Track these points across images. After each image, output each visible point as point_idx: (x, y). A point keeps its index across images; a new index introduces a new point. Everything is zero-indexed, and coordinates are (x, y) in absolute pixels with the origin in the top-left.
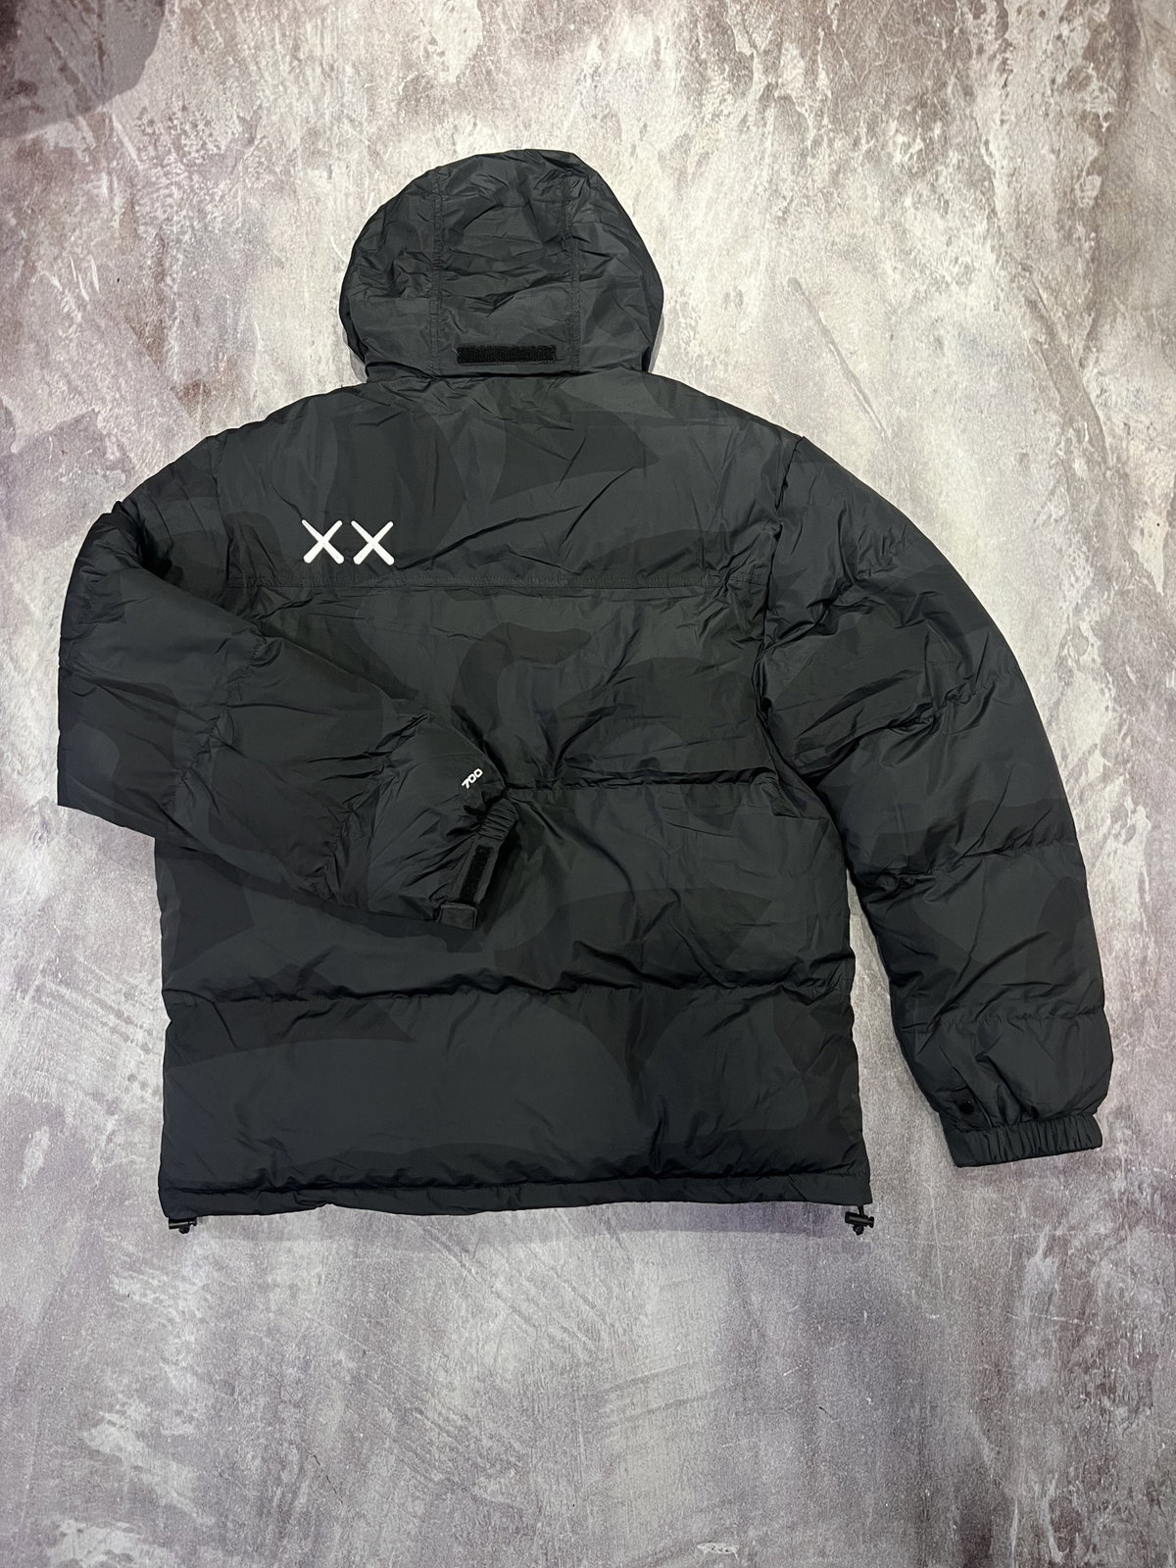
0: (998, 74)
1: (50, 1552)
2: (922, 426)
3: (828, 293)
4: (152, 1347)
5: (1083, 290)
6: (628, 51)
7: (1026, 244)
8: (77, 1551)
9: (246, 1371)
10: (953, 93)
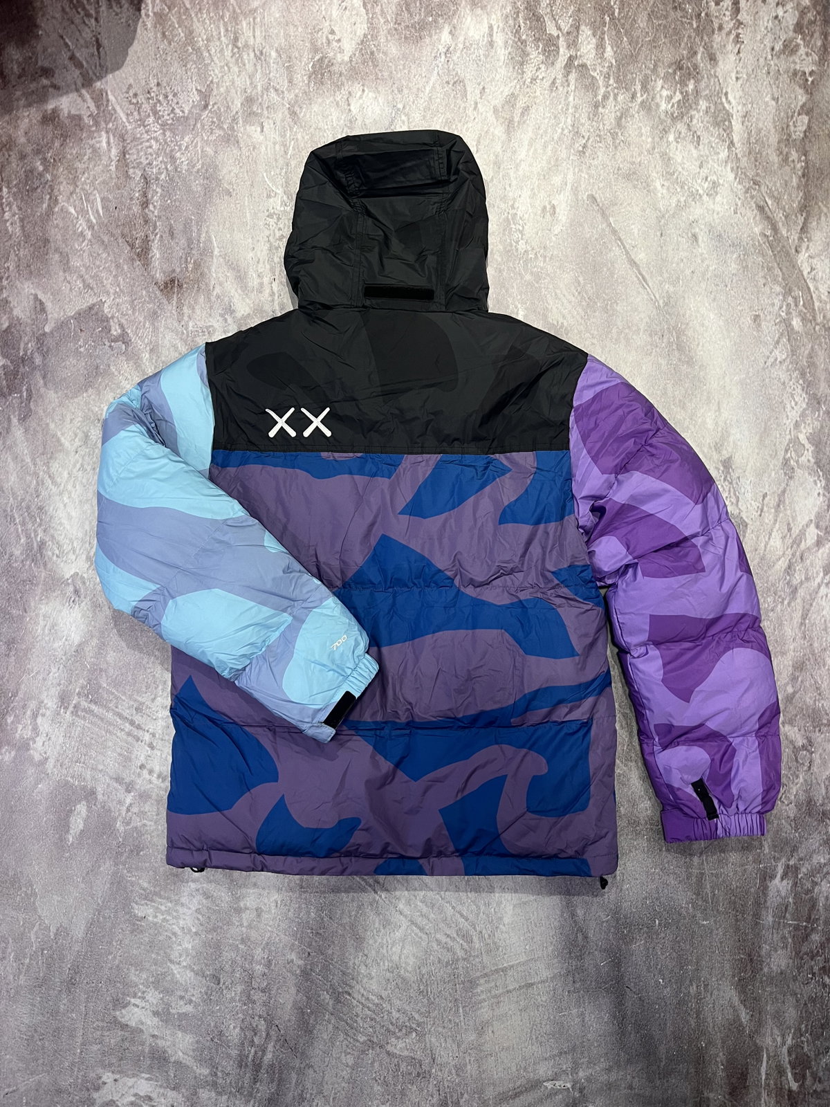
0: (733, 45)
1: (95, 1095)
2: (684, 297)
3: (616, 204)
4: (162, 952)
5: (797, 197)
6: (470, 35)
7: (756, 166)
8: (114, 1094)
9: (227, 968)
10: (702, 59)
